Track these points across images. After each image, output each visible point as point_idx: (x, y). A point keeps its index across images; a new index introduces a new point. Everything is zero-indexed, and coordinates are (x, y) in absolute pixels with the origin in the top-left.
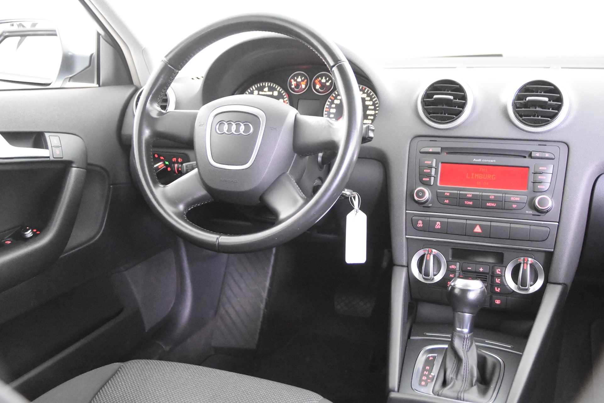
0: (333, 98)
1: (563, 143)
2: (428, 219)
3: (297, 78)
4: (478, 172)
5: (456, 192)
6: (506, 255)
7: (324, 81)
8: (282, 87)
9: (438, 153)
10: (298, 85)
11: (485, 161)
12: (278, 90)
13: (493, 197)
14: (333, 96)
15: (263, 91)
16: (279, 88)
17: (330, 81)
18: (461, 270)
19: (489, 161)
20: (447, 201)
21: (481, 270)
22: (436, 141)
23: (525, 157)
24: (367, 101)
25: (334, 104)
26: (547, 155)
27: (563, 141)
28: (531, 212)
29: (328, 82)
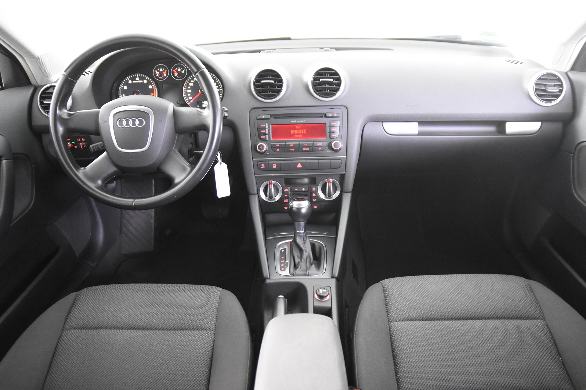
0: (188, 82)
1: (343, 107)
2: (268, 162)
3: (160, 69)
4: (294, 129)
5: (283, 143)
6: (318, 179)
7: (179, 70)
8: (149, 76)
9: (268, 119)
10: (161, 74)
11: (299, 121)
12: (147, 78)
13: (306, 145)
14: (188, 81)
15: (135, 80)
16: (147, 77)
17: (184, 70)
18: (291, 191)
19: (301, 121)
20: (278, 150)
21: (304, 189)
22: (266, 111)
23: (322, 117)
25: (189, 86)
26: (335, 115)
27: (344, 105)
28: (330, 151)
29: (183, 71)
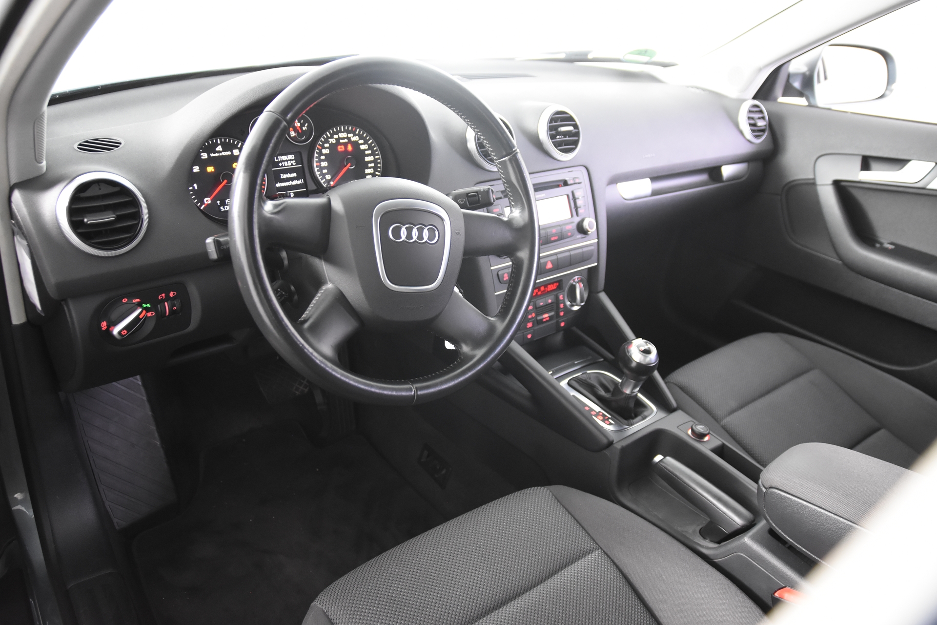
0: (320, 148)
1: (582, 167)
13: (554, 231)
14: (318, 144)
15: (215, 152)
17: (307, 125)
18: (535, 307)
19: (540, 196)
21: (550, 301)
23: (558, 186)
24: (362, 144)
25: (323, 155)
26: (577, 180)
28: (580, 236)
29: (304, 126)
